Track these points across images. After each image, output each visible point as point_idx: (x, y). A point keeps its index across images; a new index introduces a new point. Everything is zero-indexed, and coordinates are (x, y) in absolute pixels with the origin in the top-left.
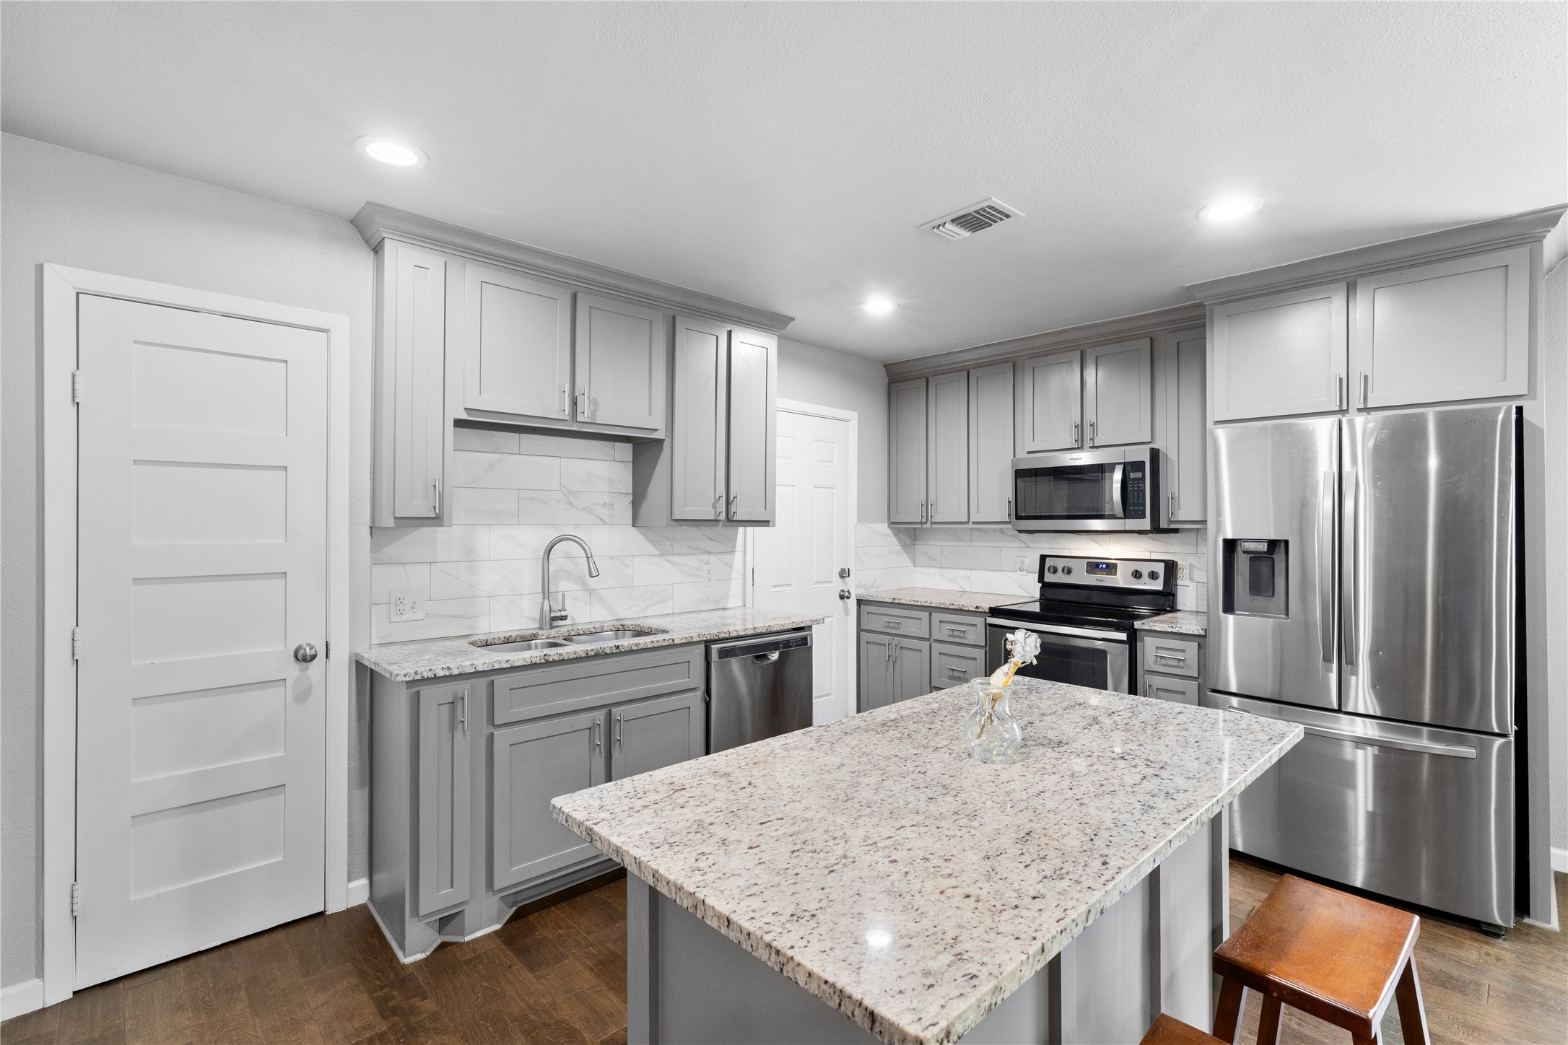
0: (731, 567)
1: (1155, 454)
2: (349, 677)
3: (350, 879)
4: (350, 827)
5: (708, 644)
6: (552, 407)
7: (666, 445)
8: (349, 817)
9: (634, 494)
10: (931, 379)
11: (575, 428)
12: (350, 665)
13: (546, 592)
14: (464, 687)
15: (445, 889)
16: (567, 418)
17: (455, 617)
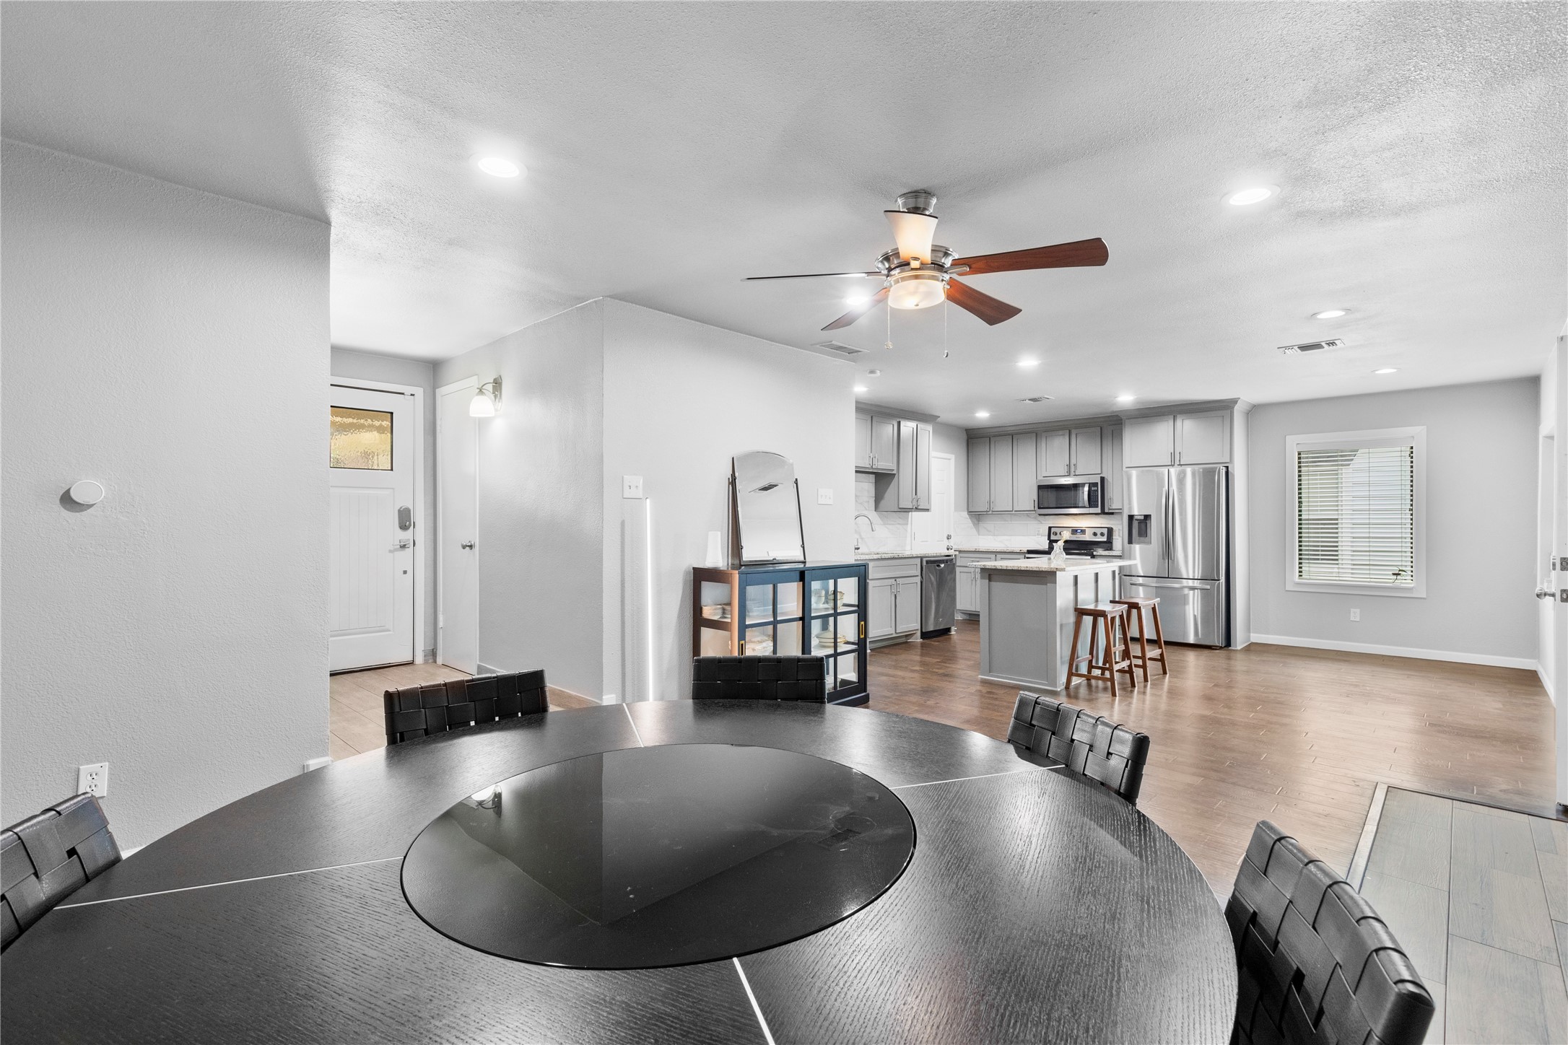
1: (1103, 479)
5: (922, 558)
7: (897, 476)
9: (875, 497)
10: (992, 439)
16: (871, 467)
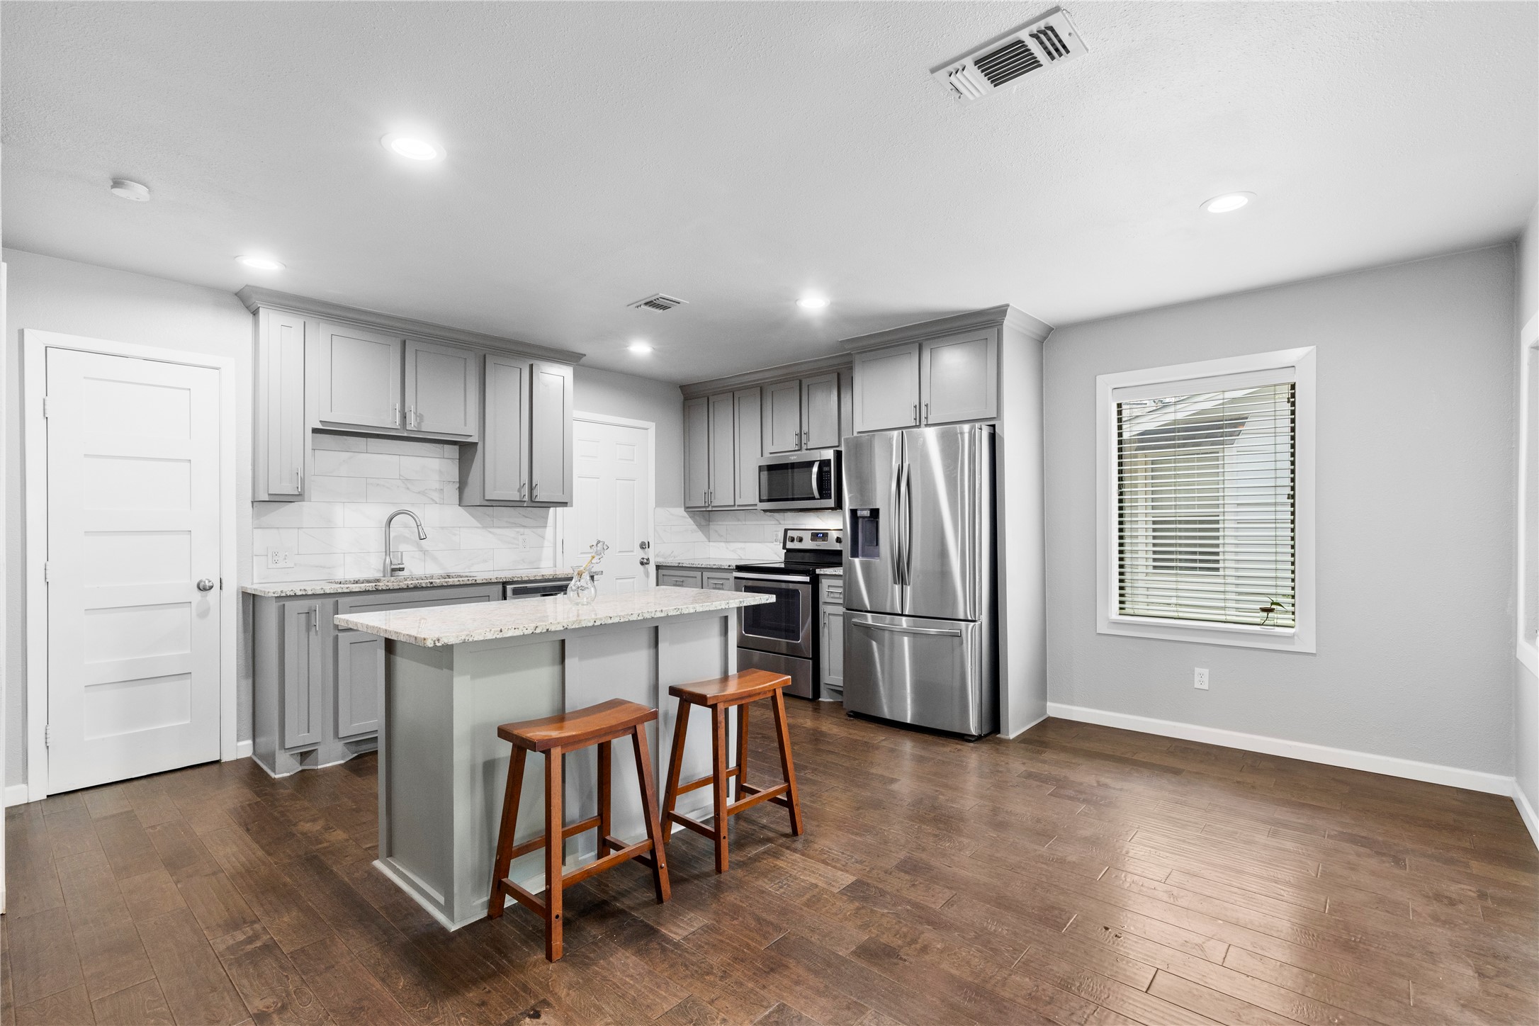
0: (543, 537)
1: (838, 455)
2: (237, 603)
3: (238, 741)
4: (239, 704)
5: (504, 584)
6: (388, 419)
7: (480, 447)
8: (238, 698)
9: (459, 482)
10: (710, 398)
11: (405, 435)
12: (237, 595)
13: (388, 551)
14: (317, 603)
15: (304, 733)
16: (399, 427)
17: (317, 567)
